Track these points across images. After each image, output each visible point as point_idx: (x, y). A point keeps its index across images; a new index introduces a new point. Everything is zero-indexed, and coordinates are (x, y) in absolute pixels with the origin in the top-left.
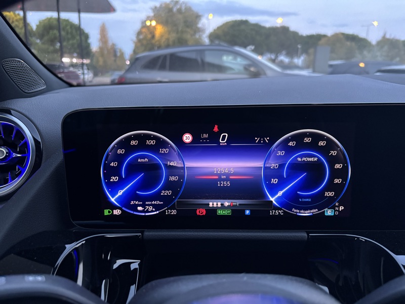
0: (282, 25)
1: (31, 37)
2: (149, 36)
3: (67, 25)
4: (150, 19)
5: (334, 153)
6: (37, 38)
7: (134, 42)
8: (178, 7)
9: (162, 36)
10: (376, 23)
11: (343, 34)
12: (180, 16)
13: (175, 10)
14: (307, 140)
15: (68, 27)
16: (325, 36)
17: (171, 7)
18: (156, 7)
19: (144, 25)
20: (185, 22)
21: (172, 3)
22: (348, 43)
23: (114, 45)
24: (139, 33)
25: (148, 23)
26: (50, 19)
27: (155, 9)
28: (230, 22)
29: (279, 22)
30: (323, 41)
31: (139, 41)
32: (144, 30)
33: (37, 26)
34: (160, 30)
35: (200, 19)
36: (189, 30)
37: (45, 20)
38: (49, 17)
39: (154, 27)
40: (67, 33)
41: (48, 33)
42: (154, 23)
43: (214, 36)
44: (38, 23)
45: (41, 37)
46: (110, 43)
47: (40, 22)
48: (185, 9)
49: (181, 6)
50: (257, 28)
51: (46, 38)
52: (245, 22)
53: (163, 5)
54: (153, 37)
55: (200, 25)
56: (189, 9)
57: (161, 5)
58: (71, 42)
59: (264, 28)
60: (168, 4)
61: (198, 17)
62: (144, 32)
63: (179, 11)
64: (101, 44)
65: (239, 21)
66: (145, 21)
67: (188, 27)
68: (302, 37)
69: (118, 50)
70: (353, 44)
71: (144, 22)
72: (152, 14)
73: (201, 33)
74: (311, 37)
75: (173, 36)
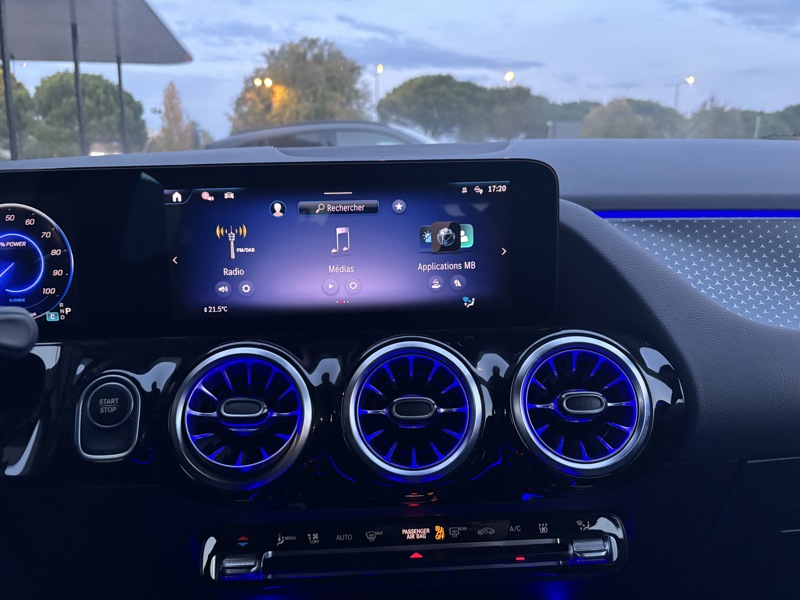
0: (514, 85)
1: (26, 110)
2: (261, 107)
3: (97, 87)
4: (261, 73)
5: (47, 234)
6: (37, 114)
7: (231, 119)
8: (316, 51)
9: (284, 107)
10: (691, 80)
11: (629, 101)
12: (319, 69)
13: (309, 56)
14: (10, 218)
15: (100, 91)
16: (597, 104)
17: (301, 50)
18: (272, 52)
19: (250, 85)
20: (329, 79)
21: (306, 45)
22: (640, 118)
23: (194, 124)
24: (240, 102)
25: (258, 82)
26: (63, 76)
27: (271, 56)
28: (417, 79)
29: (509, 79)
30: (593, 113)
31: (241, 116)
32: (248, 96)
33: (37, 88)
34: (280, 95)
35: (359, 74)
36: (337, 95)
37: (54, 76)
38: (62, 71)
39: (271, 90)
40: (98, 103)
41: (59, 102)
42: (268, 83)
43: (388, 107)
44: (39, 84)
45: (45, 110)
46: (185, 122)
47: (43, 81)
48: (329, 54)
49: (322, 49)
50: (470, 90)
51: (54, 112)
52: (446, 80)
53: (287, 49)
54: (268, 108)
55: (358, 86)
56: (337, 55)
57: (282, 48)
58: (105, 119)
59: (482, 90)
60: (297, 46)
61: (354, 70)
62: (251, 99)
63: (318, 59)
64: (165, 124)
65: (434, 76)
66: (253, 79)
67: (334, 89)
68: (554, 106)
69: (201, 134)
70: (649, 119)
71: (249, 81)
72: (265, 66)
73: (362, 101)
74: (571, 107)
75: (306, 106)
